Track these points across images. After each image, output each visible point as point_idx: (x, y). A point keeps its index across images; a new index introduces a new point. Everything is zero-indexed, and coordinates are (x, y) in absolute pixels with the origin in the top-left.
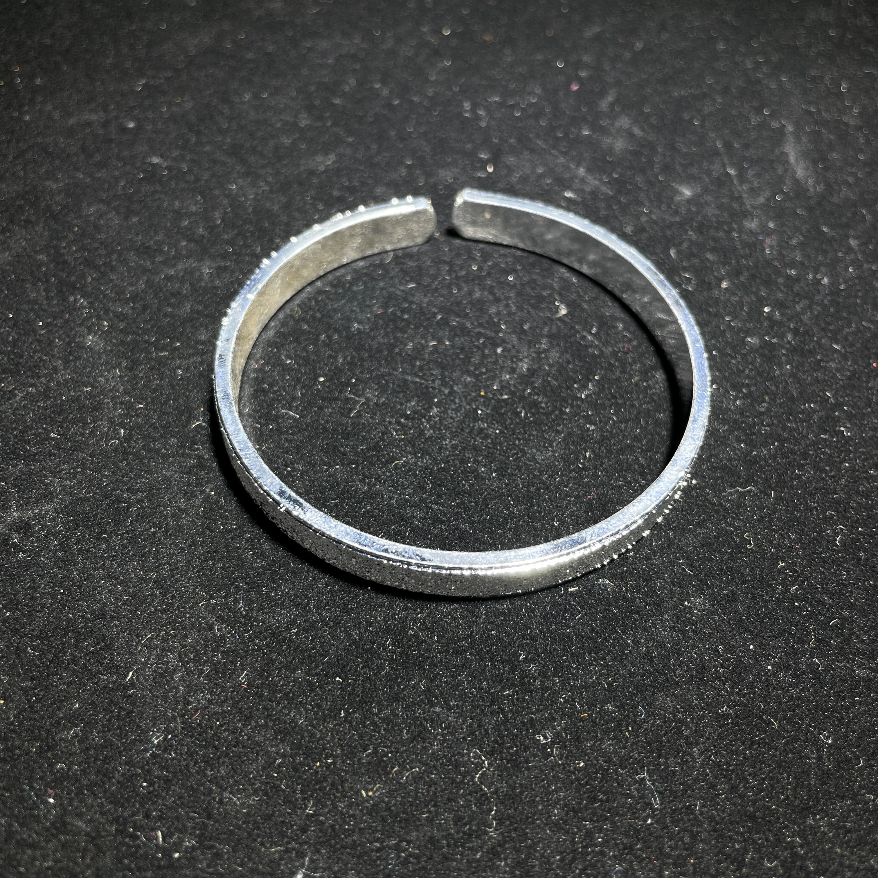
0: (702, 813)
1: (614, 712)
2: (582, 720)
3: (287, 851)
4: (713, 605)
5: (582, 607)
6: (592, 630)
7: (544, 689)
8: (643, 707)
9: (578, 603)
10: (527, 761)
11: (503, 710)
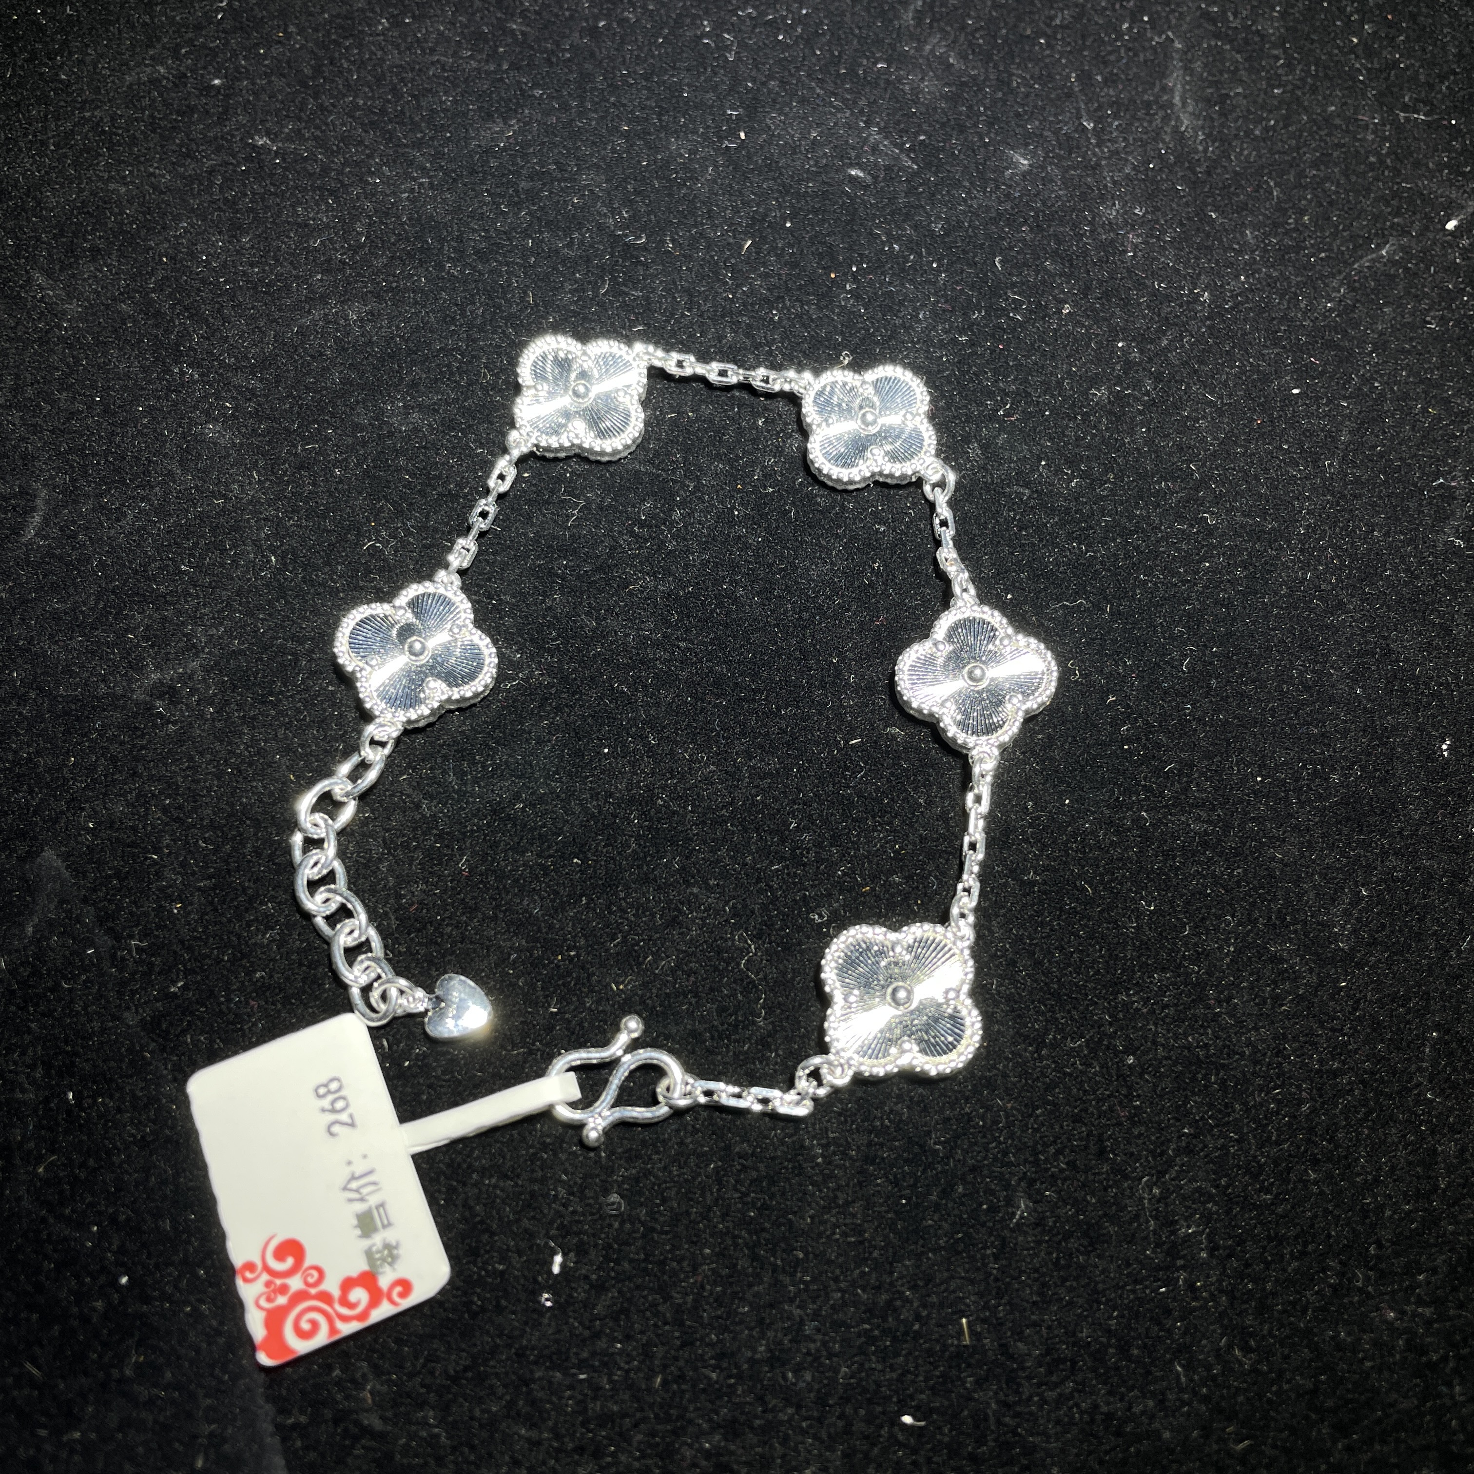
0: (999, 992)
1: (900, 884)
2: (863, 895)
3: (531, 1052)
4: (1023, 753)
5: (866, 763)
6: (878, 789)
7: (819, 861)
8: (936, 877)
9: (861, 758)
10: (800, 944)
11: (771, 887)
